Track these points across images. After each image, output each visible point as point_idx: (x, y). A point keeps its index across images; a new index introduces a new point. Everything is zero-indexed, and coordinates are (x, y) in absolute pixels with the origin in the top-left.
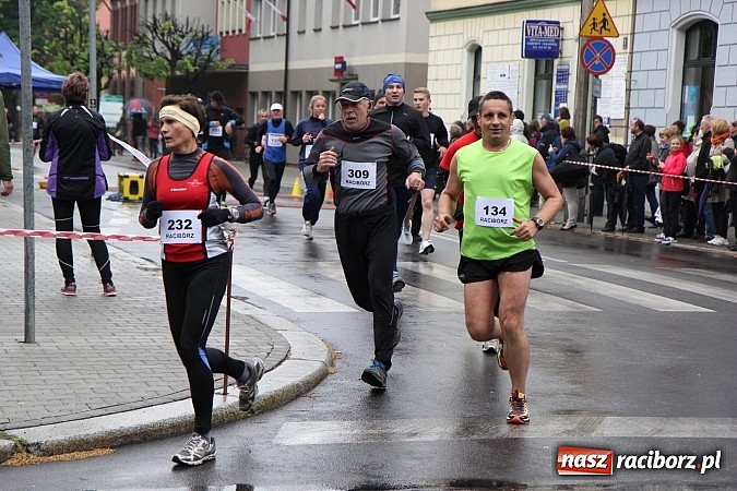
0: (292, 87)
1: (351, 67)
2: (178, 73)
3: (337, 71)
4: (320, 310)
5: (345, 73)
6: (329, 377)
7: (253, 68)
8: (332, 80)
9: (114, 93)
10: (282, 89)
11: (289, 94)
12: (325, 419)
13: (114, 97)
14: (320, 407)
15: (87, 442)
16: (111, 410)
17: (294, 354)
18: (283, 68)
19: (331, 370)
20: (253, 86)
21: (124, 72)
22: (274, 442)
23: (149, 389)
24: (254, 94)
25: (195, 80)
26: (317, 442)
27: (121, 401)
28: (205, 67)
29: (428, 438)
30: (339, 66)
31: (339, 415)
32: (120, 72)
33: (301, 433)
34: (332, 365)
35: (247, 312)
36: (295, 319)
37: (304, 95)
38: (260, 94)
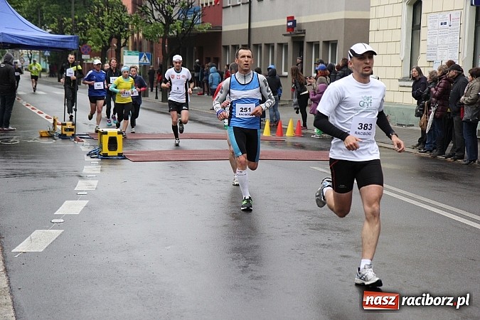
0: (254, 41)
1: (300, 24)
2: (170, 34)
3: (288, 28)
5: (295, 29)
7: (225, 28)
8: (285, 35)
9: (134, 49)
10: (247, 43)
11: (252, 46)
13: (134, 52)
18: (247, 27)
20: (224, 43)
21: (135, 35)
24: (226, 47)
25: (183, 38)
28: (190, 29)
30: (290, 24)
32: (133, 35)
37: (263, 46)
38: (230, 47)
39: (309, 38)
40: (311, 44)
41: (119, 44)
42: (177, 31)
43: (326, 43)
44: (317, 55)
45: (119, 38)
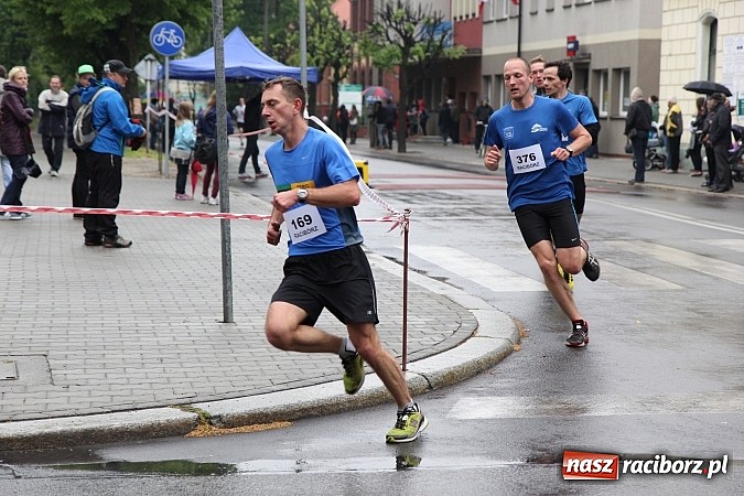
1: (584, 46)
2: (410, 60)
3: (569, 50)
4: (518, 289)
5: (577, 53)
6: (513, 355)
7: (487, 51)
9: (354, 82)
12: (501, 395)
13: (354, 87)
14: (499, 383)
15: (266, 415)
16: (292, 385)
17: (480, 332)
18: (516, 50)
19: (517, 347)
20: (485, 72)
21: (364, 61)
22: (448, 416)
23: (333, 365)
24: (488, 78)
25: (428, 66)
26: (490, 416)
27: (302, 376)
28: (437, 54)
29: (603, 414)
30: (571, 46)
31: (517, 391)
33: (476, 407)
34: (519, 342)
35: (442, 292)
36: (489, 299)
38: (493, 78)
39: (595, 64)
40: (598, 72)
41: (336, 74)
42: (420, 58)
43: (617, 71)
44: (605, 89)
45: (337, 66)
